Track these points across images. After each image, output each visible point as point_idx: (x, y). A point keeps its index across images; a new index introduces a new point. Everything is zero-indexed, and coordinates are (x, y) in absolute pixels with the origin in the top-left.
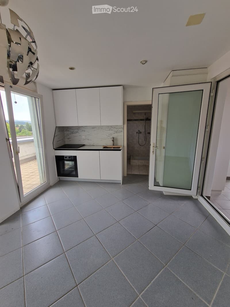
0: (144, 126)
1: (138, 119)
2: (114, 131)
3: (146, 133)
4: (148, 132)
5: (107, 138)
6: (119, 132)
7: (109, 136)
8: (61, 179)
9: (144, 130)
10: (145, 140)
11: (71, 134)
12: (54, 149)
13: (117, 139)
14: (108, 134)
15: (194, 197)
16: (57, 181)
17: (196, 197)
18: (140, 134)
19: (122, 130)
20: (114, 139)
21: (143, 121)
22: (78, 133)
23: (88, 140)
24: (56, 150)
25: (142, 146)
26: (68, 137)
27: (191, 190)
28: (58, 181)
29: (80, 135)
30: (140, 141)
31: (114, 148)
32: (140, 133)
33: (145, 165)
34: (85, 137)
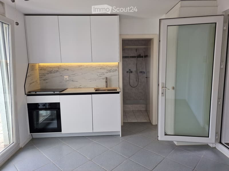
0: (136, 64)
1: (128, 56)
2: (107, 70)
3: (138, 72)
4: (140, 71)
5: (98, 78)
6: (113, 71)
7: (101, 76)
8: (34, 137)
9: (135, 69)
10: (137, 80)
11: (48, 74)
12: (25, 94)
13: (110, 80)
14: (99, 73)
15: (211, 145)
16: (29, 140)
17: (214, 146)
18: (131, 74)
19: (117, 69)
20: (107, 79)
21: (134, 59)
22: (58, 73)
23: (73, 81)
24: (28, 95)
25: (135, 87)
26: (44, 78)
27: (208, 137)
28: (31, 139)
29: (61, 75)
30: (131, 81)
31: (108, 90)
32: (131, 72)
33: (141, 110)
34: (69, 77)
